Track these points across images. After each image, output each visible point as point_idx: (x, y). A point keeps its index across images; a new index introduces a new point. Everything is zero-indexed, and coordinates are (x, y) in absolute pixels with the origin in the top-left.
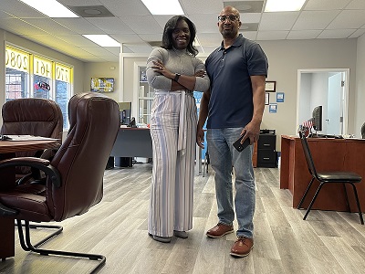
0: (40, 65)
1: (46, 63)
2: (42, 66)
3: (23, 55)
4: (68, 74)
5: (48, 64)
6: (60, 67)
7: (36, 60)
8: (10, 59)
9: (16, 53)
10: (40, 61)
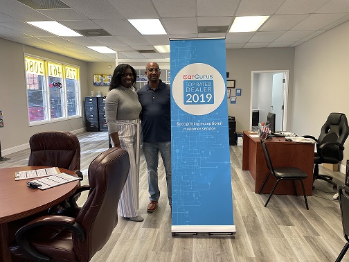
0: (53, 68)
1: (57, 66)
2: (55, 69)
3: (39, 62)
4: (75, 73)
5: (59, 67)
6: (69, 68)
7: (49, 64)
8: (29, 66)
9: (34, 61)
10: (52, 65)
